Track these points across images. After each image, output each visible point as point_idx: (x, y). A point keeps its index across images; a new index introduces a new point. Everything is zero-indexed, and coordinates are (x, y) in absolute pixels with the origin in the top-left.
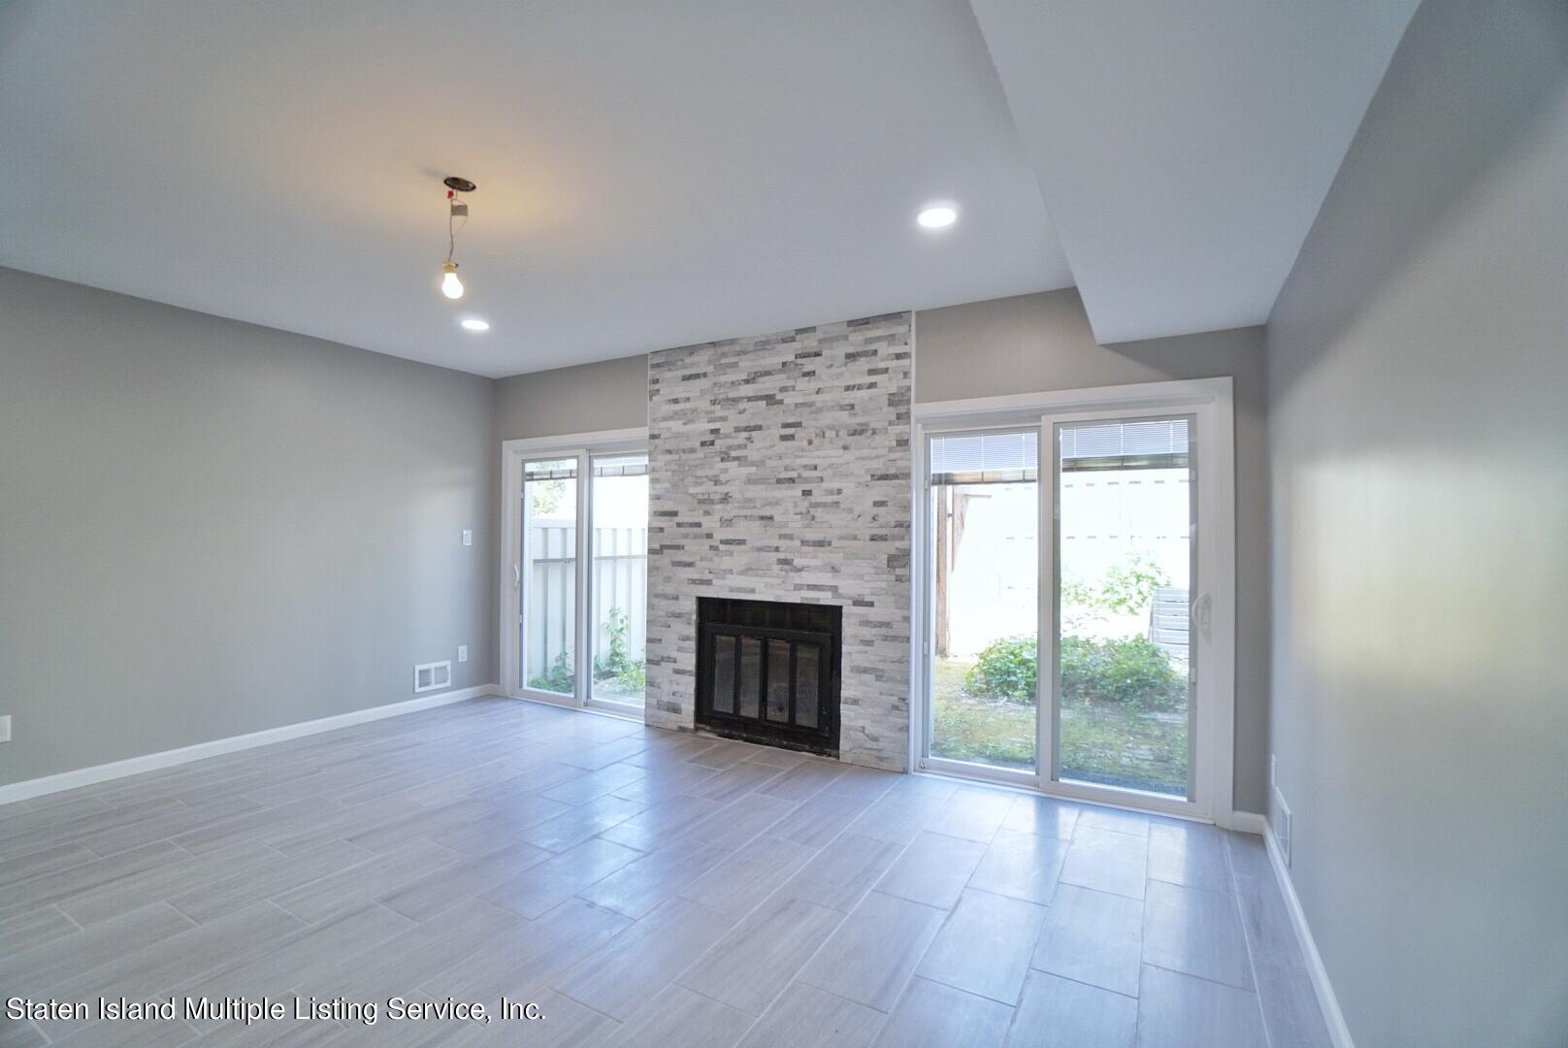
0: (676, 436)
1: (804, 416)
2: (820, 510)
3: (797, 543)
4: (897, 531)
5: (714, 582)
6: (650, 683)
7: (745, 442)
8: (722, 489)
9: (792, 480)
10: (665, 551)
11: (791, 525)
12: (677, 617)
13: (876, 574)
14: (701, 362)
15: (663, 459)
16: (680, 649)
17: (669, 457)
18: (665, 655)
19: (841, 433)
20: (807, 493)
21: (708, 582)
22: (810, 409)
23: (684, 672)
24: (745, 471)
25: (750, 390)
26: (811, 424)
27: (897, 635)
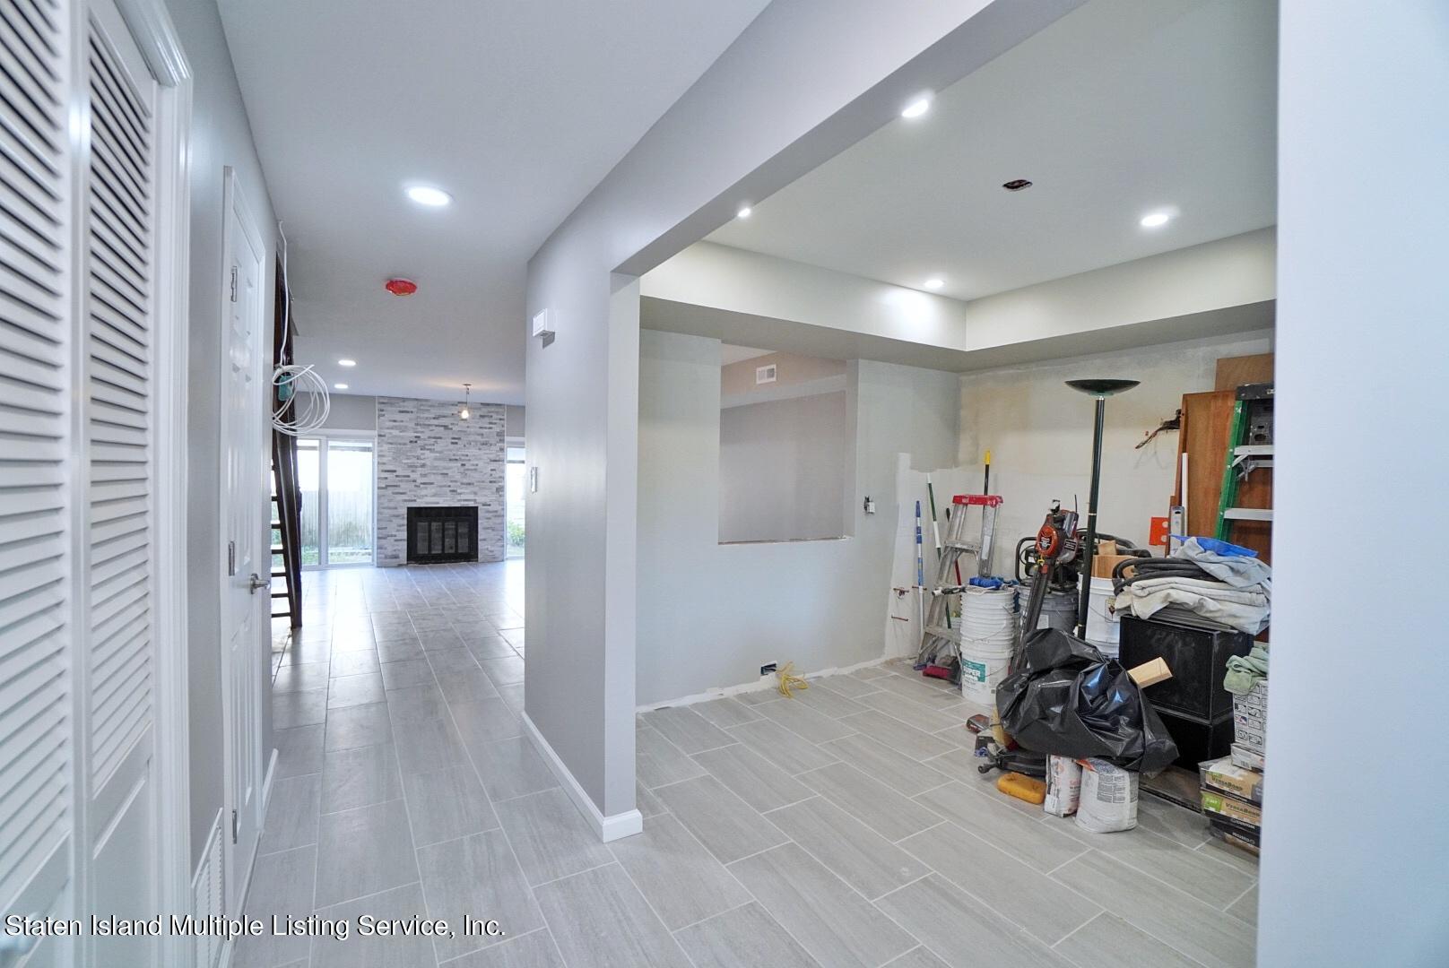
0: (396, 436)
1: (462, 435)
2: (469, 471)
3: (459, 484)
4: (499, 479)
5: (418, 500)
6: (380, 547)
7: (434, 443)
8: (423, 462)
9: (456, 460)
10: (388, 488)
11: (456, 477)
12: (396, 516)
13: (491, 494)
14: (409, 406)
15: (386, 447)
16: (398, 531)
17: (390, 446)
18: (388, 534)
19: (477, 444)
20: (463, 465)
21: (415, 501)
22: (464, 434)
23: (401, 540)
24: (433, 455)
25: (436, 422)
26: (465, 439)
27: (500, 515)
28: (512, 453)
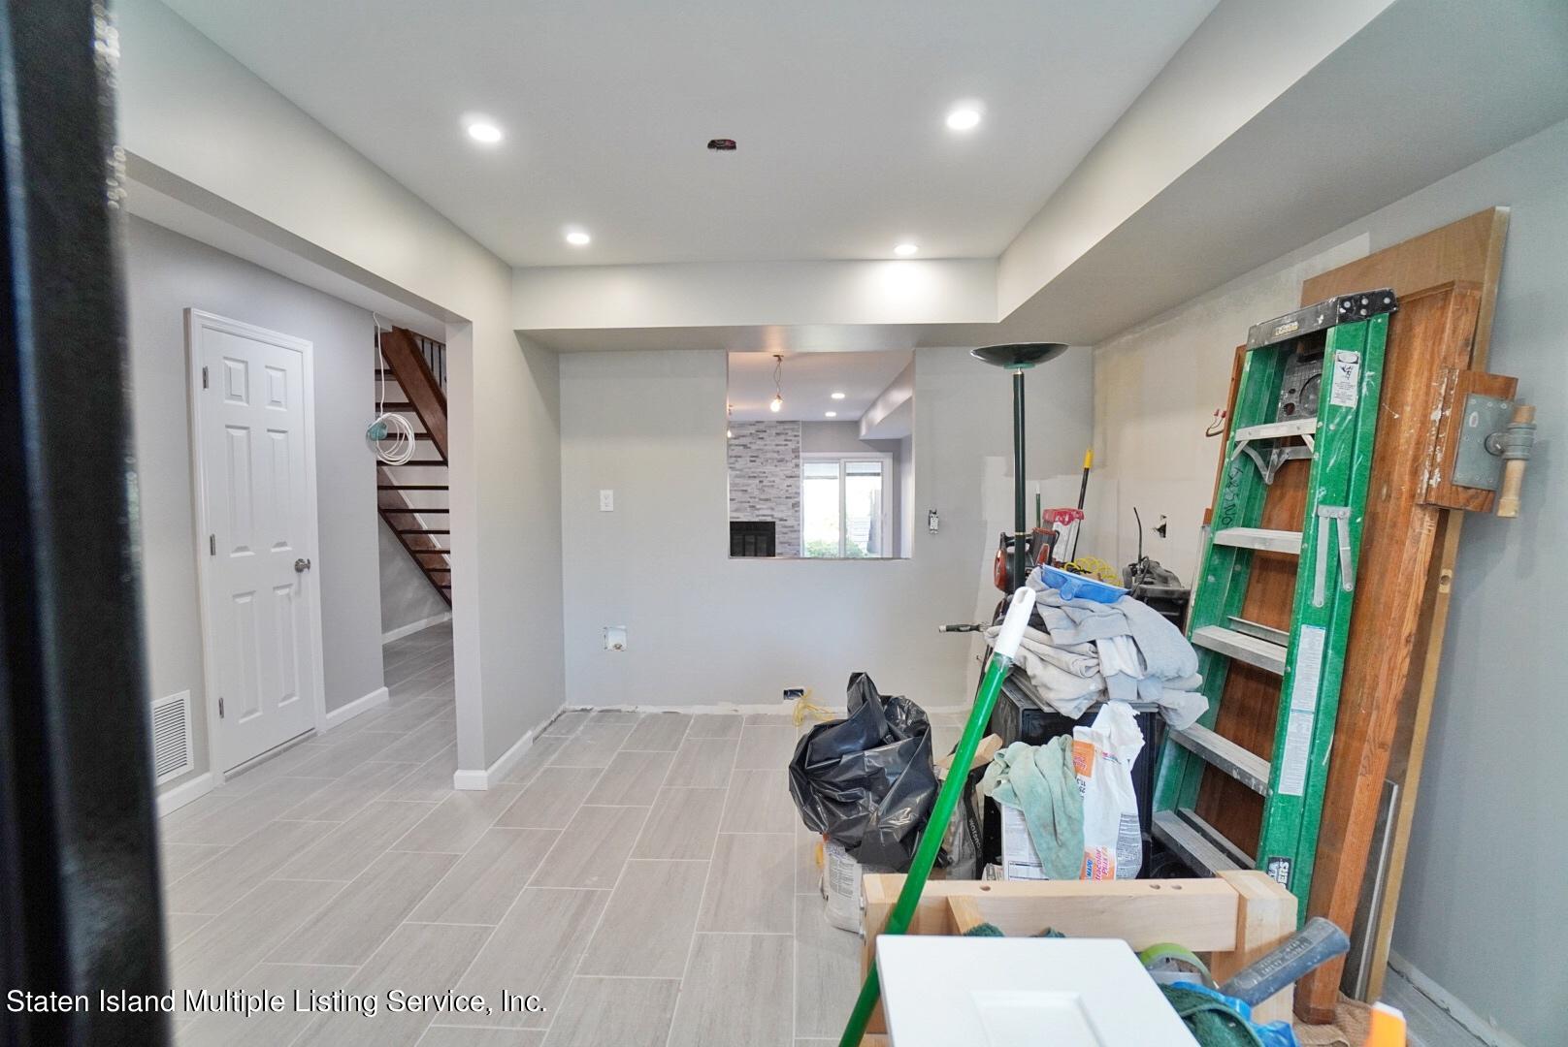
2: (766, 488)
3: (758, 500)
4: (795, 495)
11: (755, 493)
13: (788, 509)
19: (774, 461)
22: (761, 451)
27: (796, 530)
28: (808, 469)
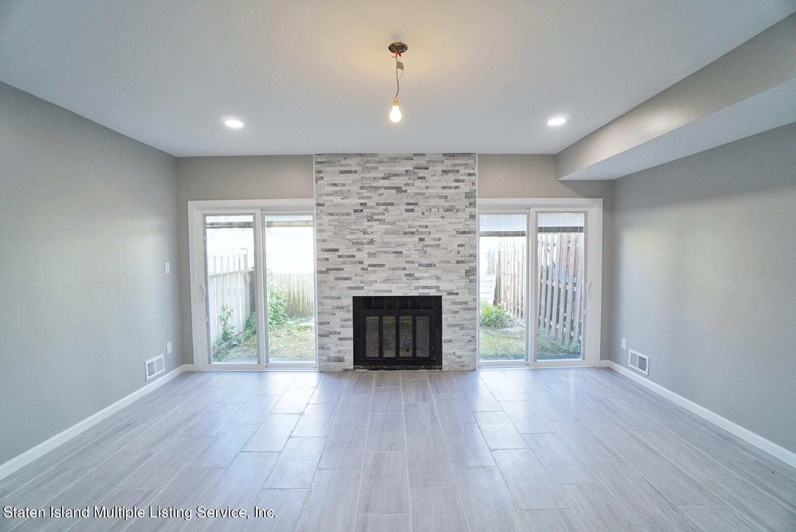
0: (336, 205)
1: (419, 200)
2: (429, 248)
3: (417, 265)
4: (469, 258)
5: (365, 288)
6: (322, 347)
7: (384, 211)
8: (370, 237)
9: (413, 233)
10: (330, 272)
11: (412, 256)
12: (339, 308)
13: (460, 279)
14: (353, 164)
15: (326, 219)
16: (342, 327)
17: (331, 217)
18: (332, 331)
19: (439, 210)
20: (421, 240)
21: (362, 288)
22: (422, 197)
23: (346, 339)
24: (384, 227)
25: (386, 183)
26: (423, 204)
27: (470, 307)
28: (485, 223)
